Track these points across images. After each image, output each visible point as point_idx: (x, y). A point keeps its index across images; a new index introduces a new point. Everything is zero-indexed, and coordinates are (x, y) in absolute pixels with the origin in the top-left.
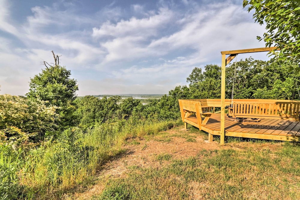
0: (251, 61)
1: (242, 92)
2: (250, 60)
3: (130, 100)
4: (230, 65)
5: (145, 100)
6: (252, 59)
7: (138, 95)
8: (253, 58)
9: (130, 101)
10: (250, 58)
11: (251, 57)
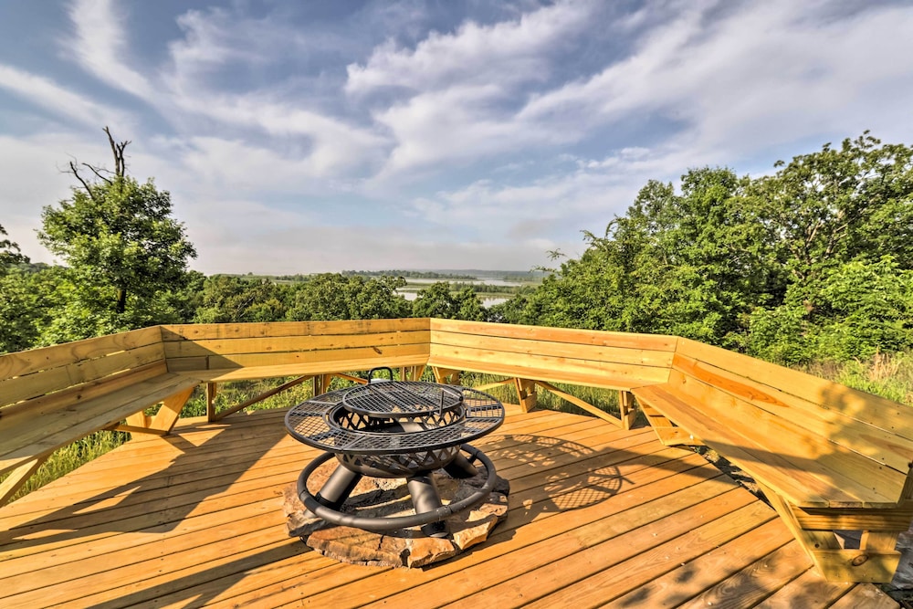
0: (868, 151)
1: (823, 271)
2: (862, 144)
3: (439, 290)
4: (780, 168)
5: (513, 290)
6: (871, 143)
7: (493, 272)
8: (877, 138)
9: (438, 294)
10: (865, 137)
11: (867, 132)
